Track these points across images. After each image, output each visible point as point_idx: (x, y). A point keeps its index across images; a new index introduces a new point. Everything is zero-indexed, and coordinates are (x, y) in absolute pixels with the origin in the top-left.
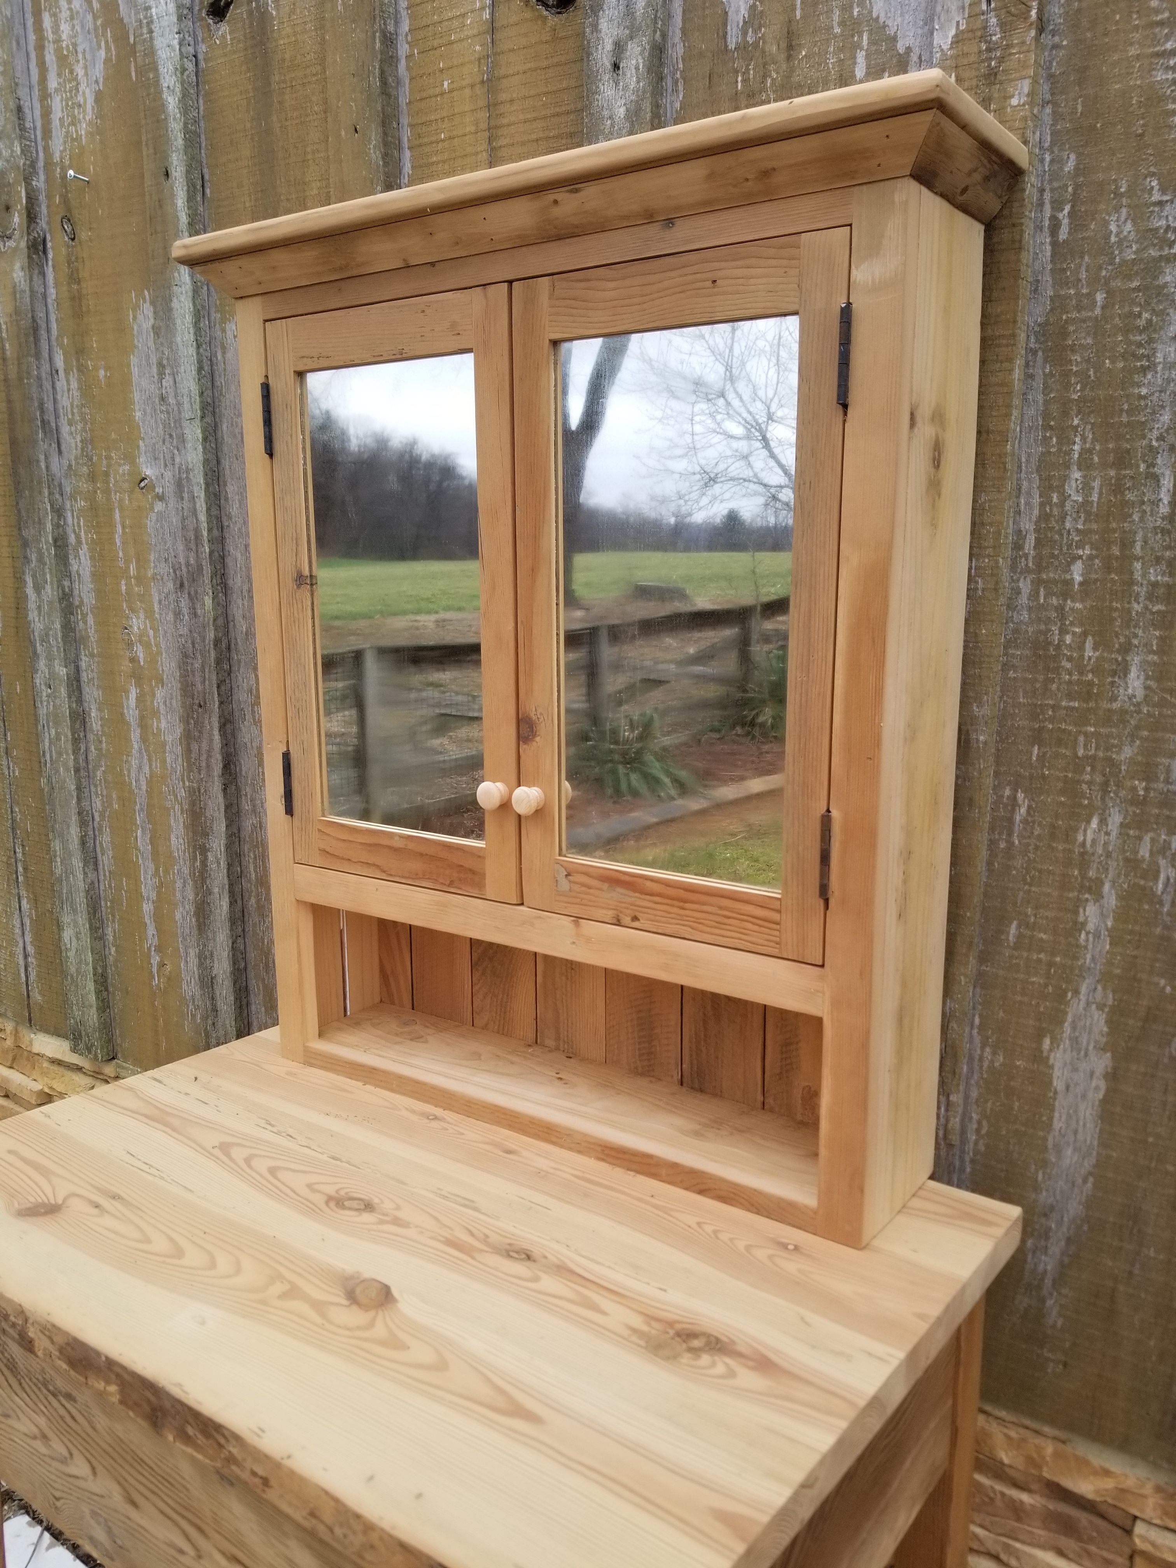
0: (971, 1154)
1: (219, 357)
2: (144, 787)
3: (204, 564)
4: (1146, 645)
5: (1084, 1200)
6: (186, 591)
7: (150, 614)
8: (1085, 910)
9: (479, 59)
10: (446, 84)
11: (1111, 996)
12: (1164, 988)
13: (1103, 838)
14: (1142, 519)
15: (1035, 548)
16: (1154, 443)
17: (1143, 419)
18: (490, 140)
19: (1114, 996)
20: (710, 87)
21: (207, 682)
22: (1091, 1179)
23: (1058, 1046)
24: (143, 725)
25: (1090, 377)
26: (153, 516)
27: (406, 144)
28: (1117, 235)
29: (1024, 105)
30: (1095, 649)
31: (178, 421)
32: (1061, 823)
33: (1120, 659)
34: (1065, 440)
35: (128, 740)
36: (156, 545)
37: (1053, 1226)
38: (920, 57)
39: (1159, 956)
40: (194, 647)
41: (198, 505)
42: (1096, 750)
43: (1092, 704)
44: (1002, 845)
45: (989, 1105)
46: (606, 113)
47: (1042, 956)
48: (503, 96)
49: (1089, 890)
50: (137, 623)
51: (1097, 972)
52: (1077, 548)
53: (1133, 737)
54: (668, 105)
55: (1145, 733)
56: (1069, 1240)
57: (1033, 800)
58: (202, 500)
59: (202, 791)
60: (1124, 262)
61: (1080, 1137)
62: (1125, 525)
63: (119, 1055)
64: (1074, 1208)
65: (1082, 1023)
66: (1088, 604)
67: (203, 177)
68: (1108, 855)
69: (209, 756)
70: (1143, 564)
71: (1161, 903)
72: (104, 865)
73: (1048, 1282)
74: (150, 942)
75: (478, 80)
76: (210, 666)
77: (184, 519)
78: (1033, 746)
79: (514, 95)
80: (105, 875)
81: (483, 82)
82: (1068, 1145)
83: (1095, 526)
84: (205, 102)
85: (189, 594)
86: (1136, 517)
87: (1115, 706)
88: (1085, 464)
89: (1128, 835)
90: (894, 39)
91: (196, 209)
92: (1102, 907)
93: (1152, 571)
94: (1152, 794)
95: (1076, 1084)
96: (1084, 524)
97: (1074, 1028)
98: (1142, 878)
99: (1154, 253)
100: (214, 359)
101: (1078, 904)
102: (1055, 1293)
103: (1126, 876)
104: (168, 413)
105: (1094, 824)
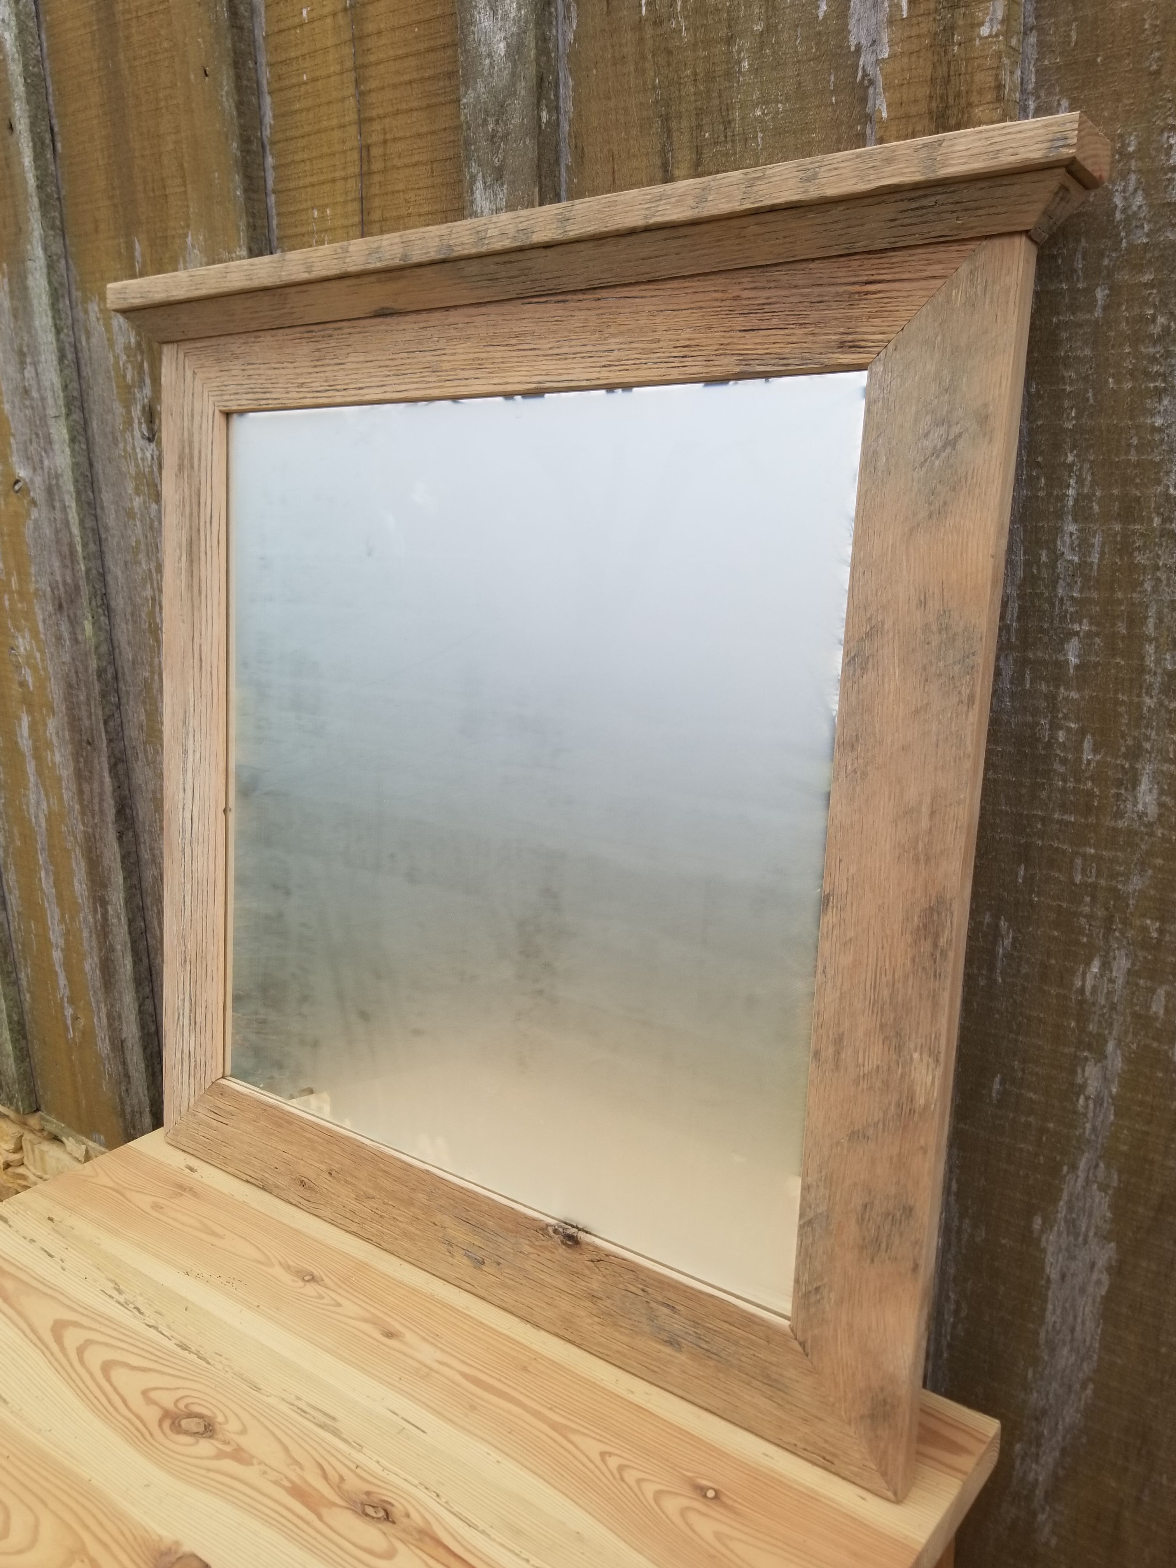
0: (949, 1338)
1: (84, 343)
2: (44, 825)
3: (81, 583)
4: (1160, 751)
5: (1082, 1407)
6: (65, 613)
7: (35, 634)
8: (1083, 1071)
10: (305, 12)
11: (1116, 1177)
13: (1106, 986)
14: (1155, 590)
15: (1019, 619)
17: (1158, 459)
18: (357, 83)
19: (1119, 1177)
21: (93, 717)
22: (1091, 1386)
23: (1052, 1227)
24: (38, 757)
25: (1088, 400)
26: (31, 524)
27: (265, 88)
28: (1124, 211)
29: (997, 35)
30: (1095, 750)
31: (43, 418)
32: (1053, 962)
33: (1127, 766)
34: (1057, 482)
35: (24, 772)
36: (35, 557)
37: (1046, 1432)
40: (77, 676)
41: (70, 516)
42: (1097, 877)
43: (1092, 820)
44: (982, 982)
45: (969, 1284)
46: (484, 50)
47: (1031, 1119)
48: (370, 27)
49: (1089, 1047)
50: (23, 644)
51: (1099, 1146)
52: (1073, 621)
53: (1143, 865)
54: (560, 37)
55: (1159, 861)
56: (1064, 1451)
57: (1019, 931)
58: (74, 511)
59: (98, 837)
60: (1132, 247)
61: (1078, 1334)
62: (1135, 595)
63: (43, 1107)
64: (1071, 1415)
65: (1081, 1204)
66: (1087, 693)
67: (52, 129)
68: (1113, 1007)
69: (101, 800)
70: (1157, 647)
72: (12, 905)
73: (1039, 1493)
74: (62, 992)
75: (340, 7)
76: (95, 699)
77: (57, 532)
78: (1019, 865)
79: (382, 26)
80: (14, 916)
81: (345, 9)
82: (1064, 1344)
83: (1095, 595)
84: (49, 38)
85: (69, 616)
86: (1148, 586)
87: (1121, 824)
88: (1081, 514)
89: (1137, 985)
91: (46, 169)
92: (1104, 1069)
93: (1168, 657)
94: (1167, 938)
95: (1074, 1275)
96: (1081, 591)
97: (1070, 1209)
98: (1154, 1039)
100: (78, 345)
101: (1076, 1063)
102: (1048, 1508)
103: (1135, 1034)
104: (33, 408)
105: (1095, 968)
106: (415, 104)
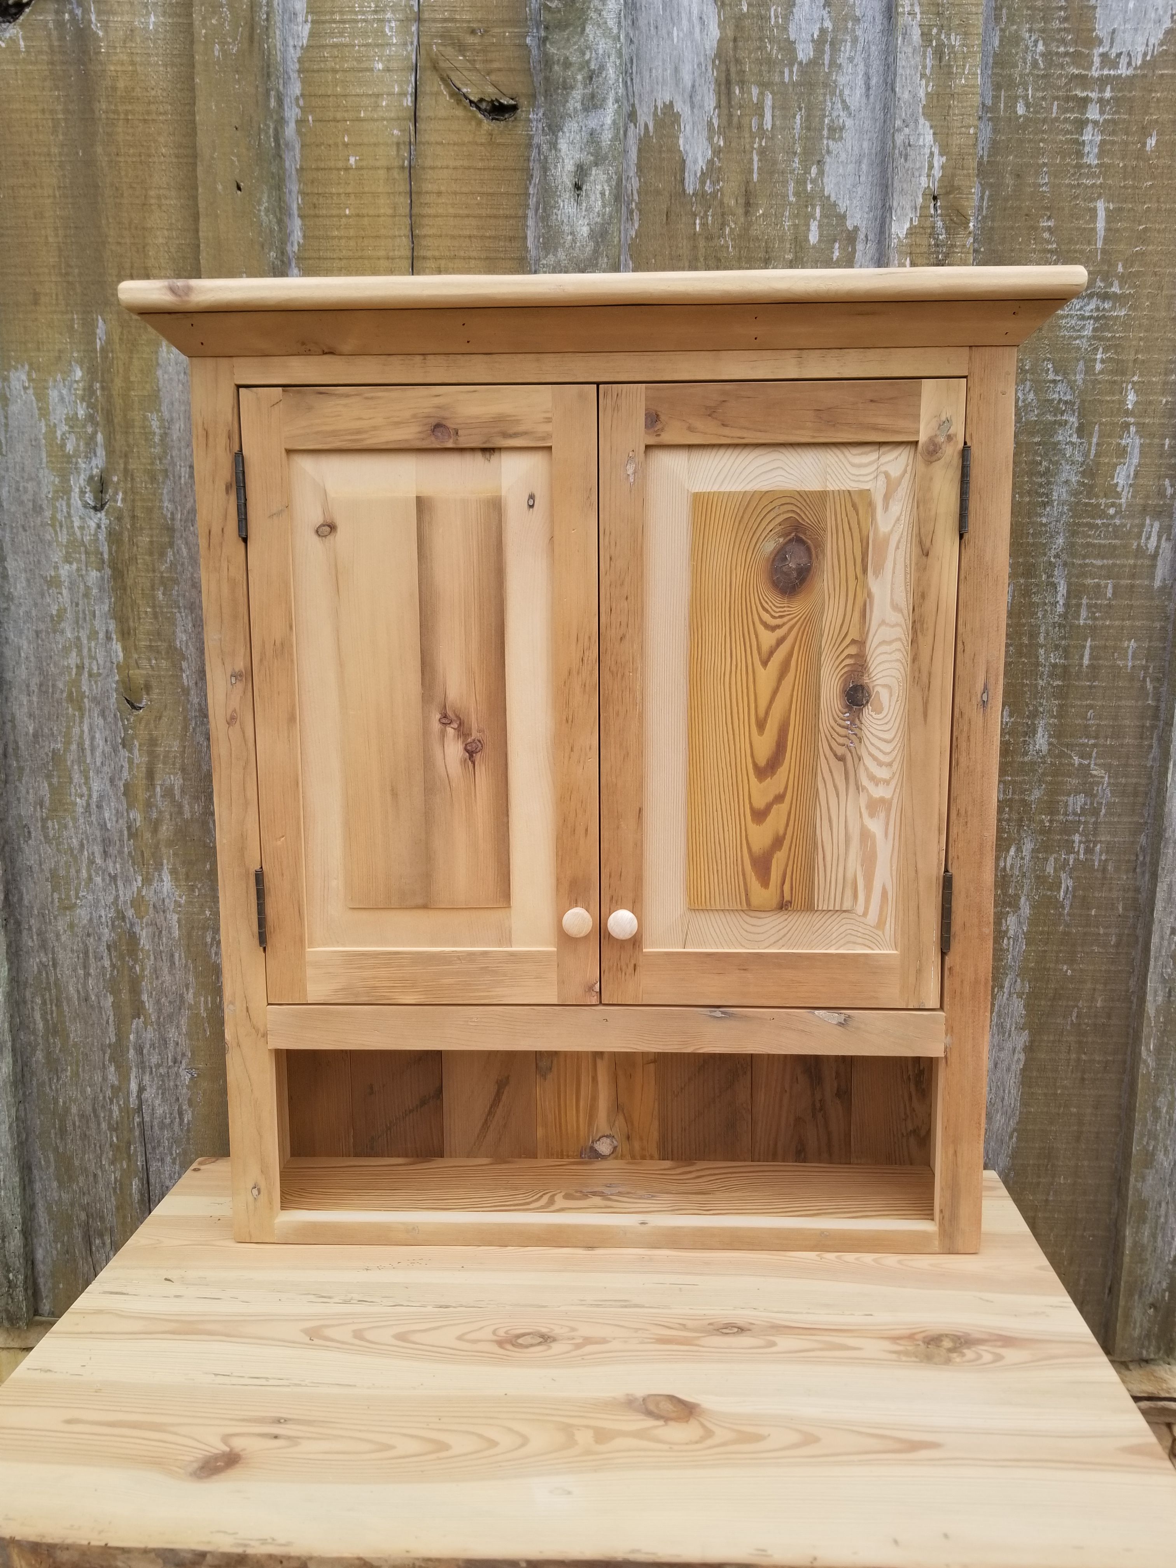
4: (1048, 711)
5: (1009, 1153)
8: (1006, 921)
9: (398, 144)
10: (352, 160)
11: (1027, 986)
12: (1067, 971)
13: (1019, 862)
14: (1044, 616)
16: (1052, 559)
17: (1045, 541)
18: (411, 227)
19: (1030, 985)
20: (667, 223)
22: (1015, 1134)
27: (295, 211)
28: (1024, 401)
30: (1011, 716)
33: (1030, 723)
38: (866, 236)
39: (1062, 948)
42: (1013, 794)
43: (1009, 759)
48: (429, 187)
49: (1010, 905)
51: (1016, 969)
53: (1040, 782)
54: (622, 232)
55: (1049, 779)
60: (1027, 423)
61: (1006, 1102)
62: (1034, 620)
64: (1001, 1161)
65: (1005, 1011)
68: (1024, 875)
70: (1045, 650)
71: (1063, 907)
75: (396, 164)
79: (443, 189)
81: (402, 167)
82: (998, 1112)
86: (1040, 615)
87: (1026, 759)
89: (1038, 858)
90: (843, 217)
92: (1019, 916)
93: (1052, 655)
94: (1055, 825)
95: (1002, 1061)
97: (999, 1016)
98: (1048, 889)
99: (1050, 418)
101: (1002, 917)
103: (1037, 889)
105: (1012, 852)
106: (474, 254)
